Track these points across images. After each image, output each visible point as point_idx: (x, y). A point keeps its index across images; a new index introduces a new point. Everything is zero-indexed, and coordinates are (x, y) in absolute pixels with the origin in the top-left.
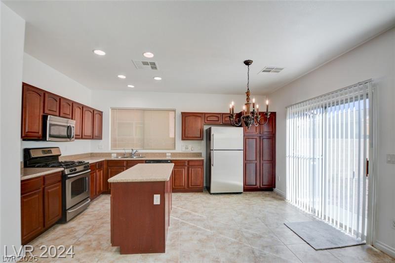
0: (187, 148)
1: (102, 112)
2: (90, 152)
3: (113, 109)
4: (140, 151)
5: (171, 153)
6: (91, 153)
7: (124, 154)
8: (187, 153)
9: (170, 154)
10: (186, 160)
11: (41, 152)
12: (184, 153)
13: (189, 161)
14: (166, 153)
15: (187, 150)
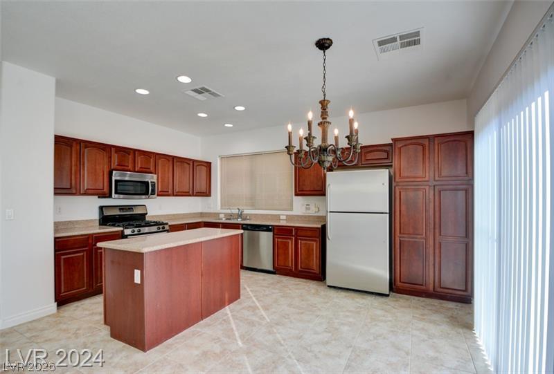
0: (308, 209)
1: (210, 163)
2: (200, 211)
3: (222, 158)
4: (246, 212)
5: (287, 216)
6: (201, 213)
7: (231, 215)
8: (309, 216)
9: (284, 217)
10: (293, 227)
11: (118, 210)
12: (305, 217)
13: (297, 229)
14: (279, 216)
15: (308, 212)
